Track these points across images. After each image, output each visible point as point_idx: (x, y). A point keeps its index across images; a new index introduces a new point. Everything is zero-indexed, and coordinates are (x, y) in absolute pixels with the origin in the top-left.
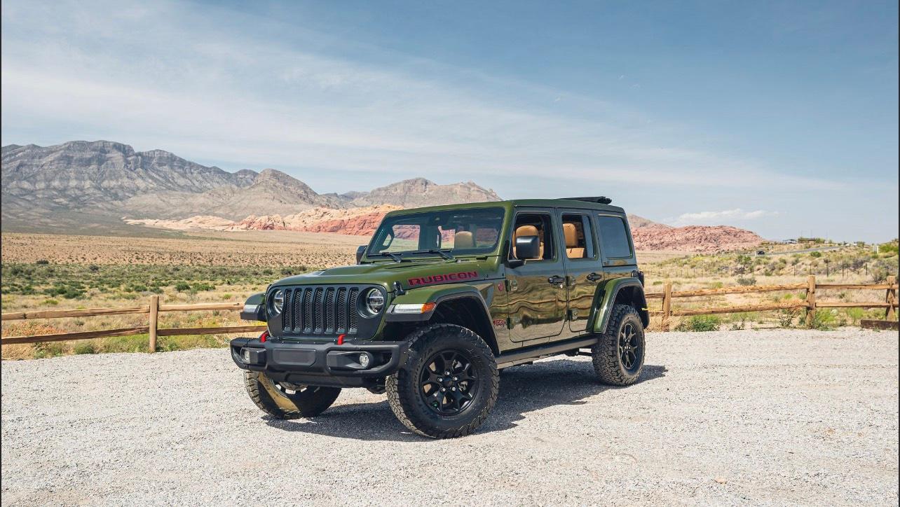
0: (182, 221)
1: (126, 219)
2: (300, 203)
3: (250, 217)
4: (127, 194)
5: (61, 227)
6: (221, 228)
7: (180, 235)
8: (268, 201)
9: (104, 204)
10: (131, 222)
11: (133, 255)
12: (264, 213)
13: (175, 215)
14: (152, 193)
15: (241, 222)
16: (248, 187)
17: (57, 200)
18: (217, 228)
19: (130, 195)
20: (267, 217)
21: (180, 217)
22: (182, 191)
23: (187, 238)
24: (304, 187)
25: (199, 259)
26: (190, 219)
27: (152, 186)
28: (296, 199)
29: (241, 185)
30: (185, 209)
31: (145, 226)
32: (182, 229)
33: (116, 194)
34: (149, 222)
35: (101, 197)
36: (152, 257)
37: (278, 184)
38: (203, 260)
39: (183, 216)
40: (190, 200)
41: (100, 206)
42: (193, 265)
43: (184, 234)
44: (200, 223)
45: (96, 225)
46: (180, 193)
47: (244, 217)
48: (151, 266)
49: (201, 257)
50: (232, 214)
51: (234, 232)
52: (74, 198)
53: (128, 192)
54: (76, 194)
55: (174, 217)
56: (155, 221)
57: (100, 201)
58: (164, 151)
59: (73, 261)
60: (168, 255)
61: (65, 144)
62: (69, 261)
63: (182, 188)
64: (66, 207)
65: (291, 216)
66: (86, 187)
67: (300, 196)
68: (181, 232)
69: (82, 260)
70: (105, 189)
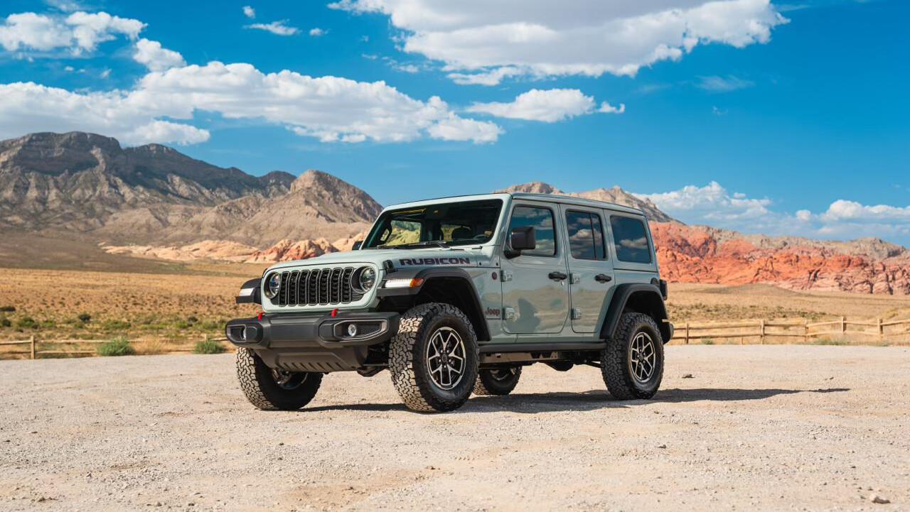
0: (185, 248)
1: (105, 245)
2: (358, 221)
3: (282, 241)
4: (107, 209)
5: (13, 258)
6: (240, 258)
7: (181, 269)
8: (309, 218)
9: (74, 223)
10: (113, 250)
11: (128, 299)
12: (304, 235)
13: (174, 240)
14: (143, 207)
15: (270, 250)
16: (282, 197)
17: (10, 219)
18: (234, 259)
19: (112, 210)
20: (307, 242)
21: (182, 242)
22: (185, 203)
23: (192, 273)
24: (364, 197)
25: (219, 305)
26: (195, 246)
27: (142, 196)
28: (351, 214)
29: (271, 195)
30: (189, 231)
31: (133, 255)
32: (183, 260)
33: (92, 209)
34: (138, 251)
35: (71, 214)
36: (155, 302)
37: (324, 192)
38: (225, 307)
39: (187, 240)
40: (197, 217)
41: (69, 226)
42: (212, 313)
43: (188, 267)
44: (210, 250)
45: (64, 254)
46: (182, 207)
47: (273, 242)
48: (155, 315)
49: (222, 302)
50: (256, 237)
51: (258, 264)
52: (33, 215)
53: (111, 206)
54: (35, 209)
55: (174, 242)
56: (145, 248)
57: (70, 219)
58: (163, 146)
59: (48, 307)
60: (176, 300)
61: (24, 138)
62: (43, 307)
63: (186, 199)
64: (21, 228)
65: (344, 240)
66: (50, 199)
67: (358, 210)
68: (183, 264)
69: (60, 305)
70: (78, 201)
